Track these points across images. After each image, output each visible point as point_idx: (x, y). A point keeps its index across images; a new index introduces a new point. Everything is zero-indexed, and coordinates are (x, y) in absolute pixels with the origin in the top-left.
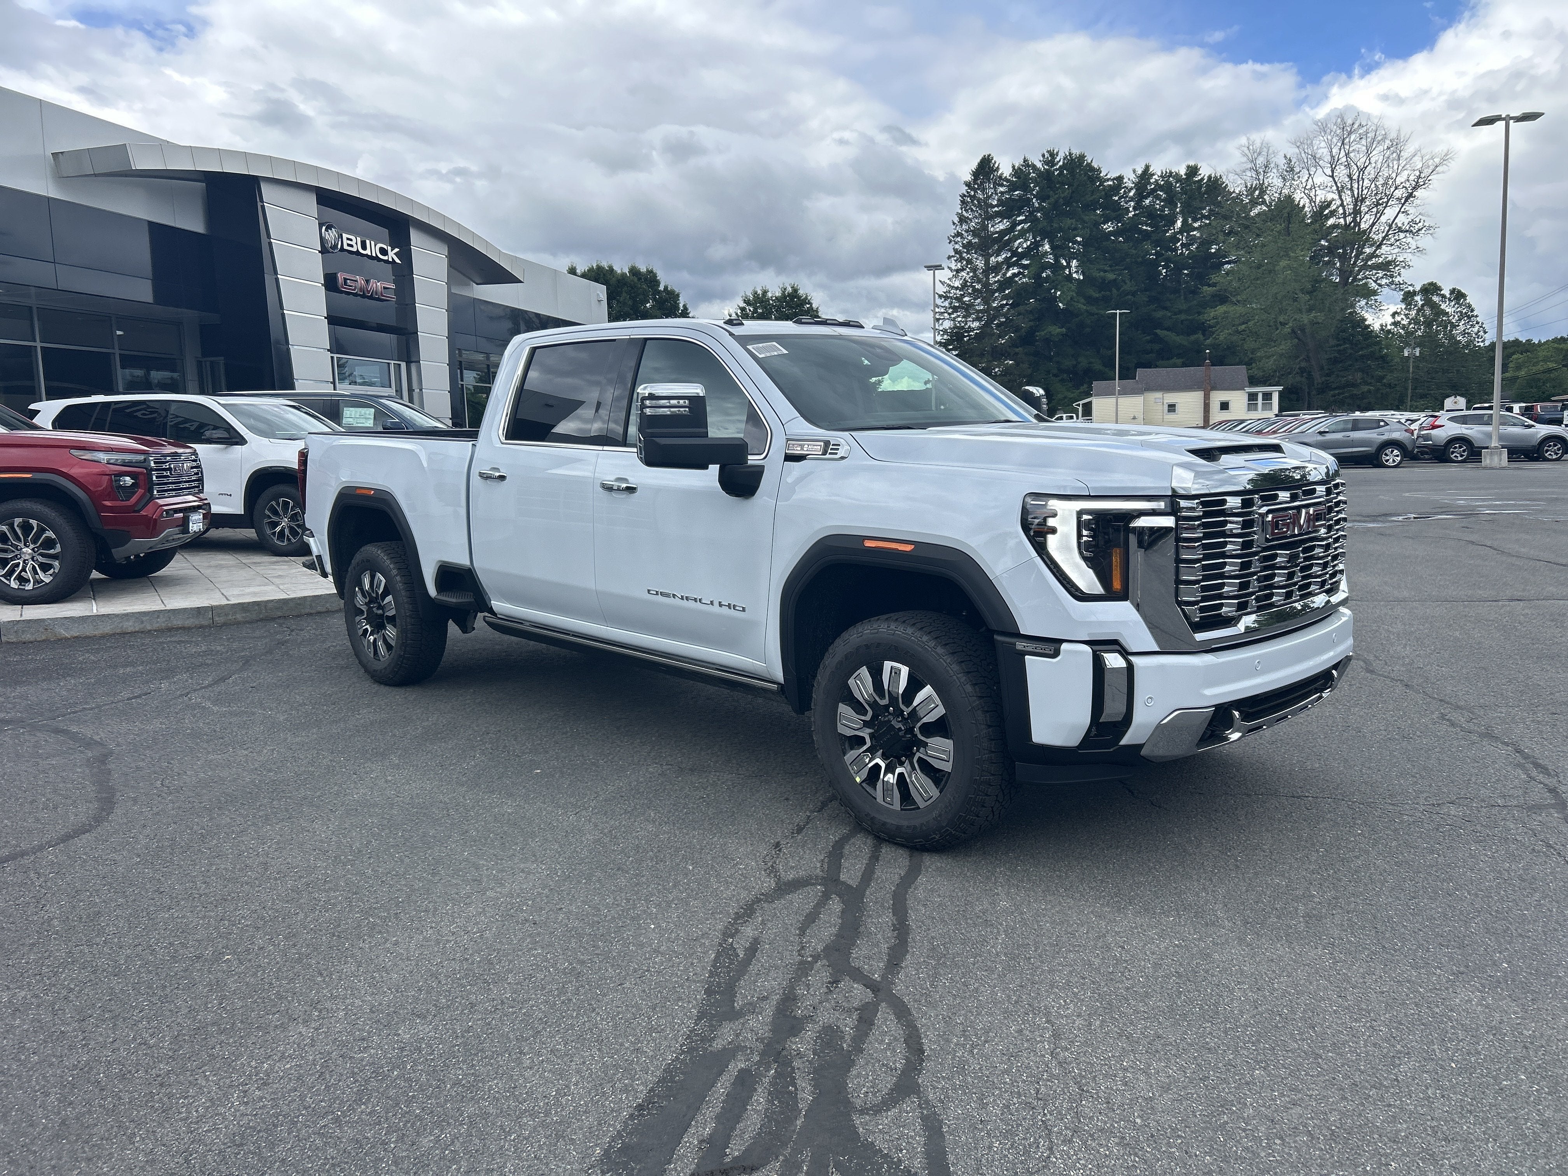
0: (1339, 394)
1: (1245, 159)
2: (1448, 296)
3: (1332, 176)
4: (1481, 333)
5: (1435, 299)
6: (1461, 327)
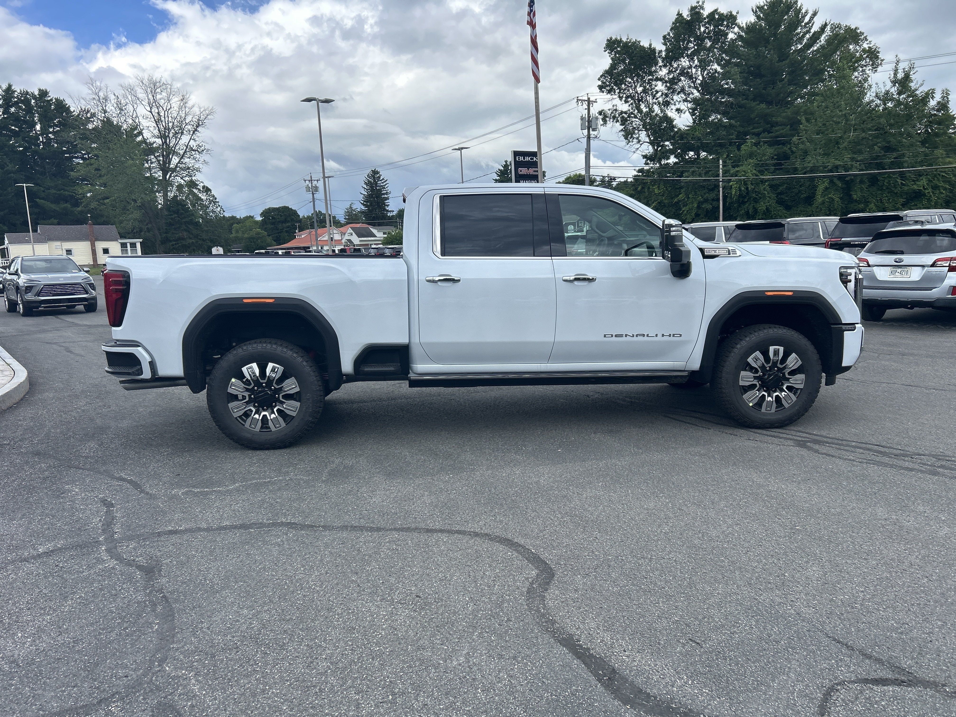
0: (175, 244)
1: (90, 92)
2: (201, 189)
3: (151, 112)
4: (222, 212)
5: (195, 191)
6: (211, 208)
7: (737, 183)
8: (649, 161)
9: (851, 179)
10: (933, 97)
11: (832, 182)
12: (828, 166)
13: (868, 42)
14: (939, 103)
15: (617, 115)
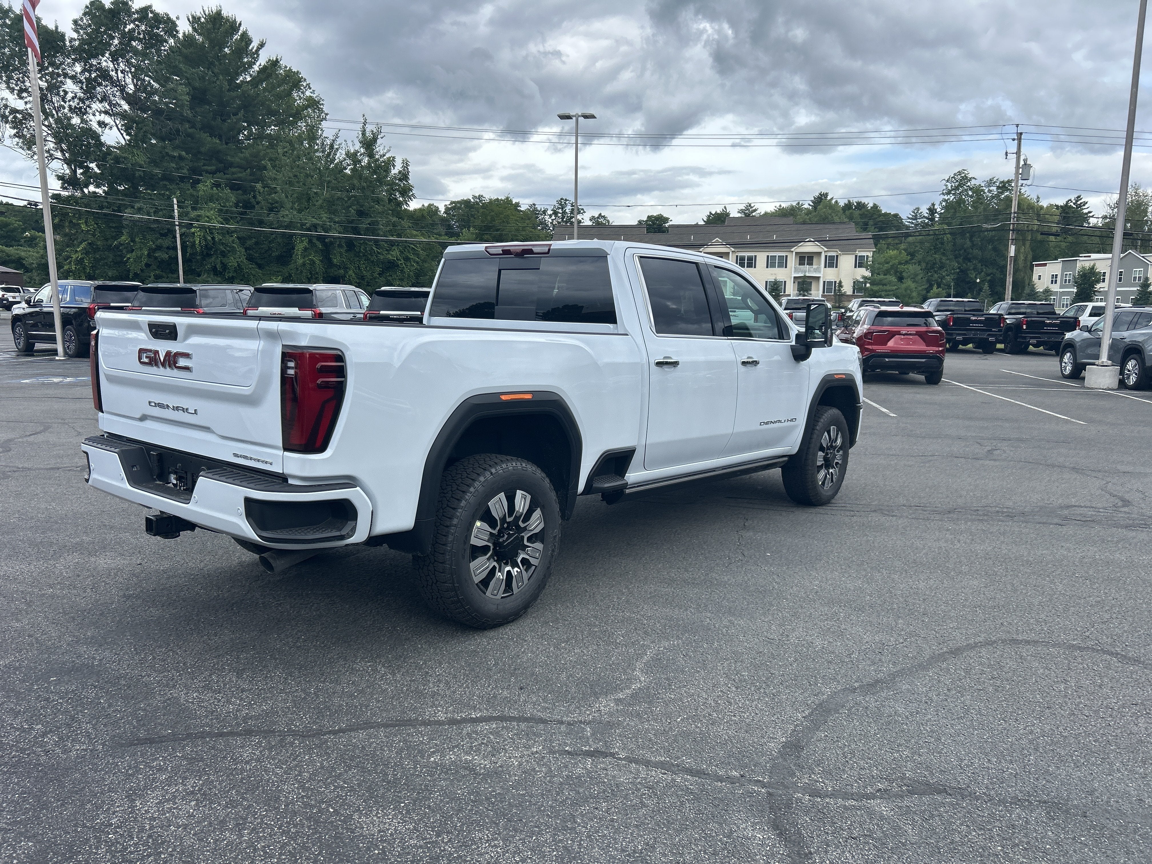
7: (200, 230)
8: (66, 185)
9: (331, 241)
10: (394, 166)
11: (310, 241)
12: (306, 223)
13: (311, 91)
14: (400, 172)
15: (7, 114)
